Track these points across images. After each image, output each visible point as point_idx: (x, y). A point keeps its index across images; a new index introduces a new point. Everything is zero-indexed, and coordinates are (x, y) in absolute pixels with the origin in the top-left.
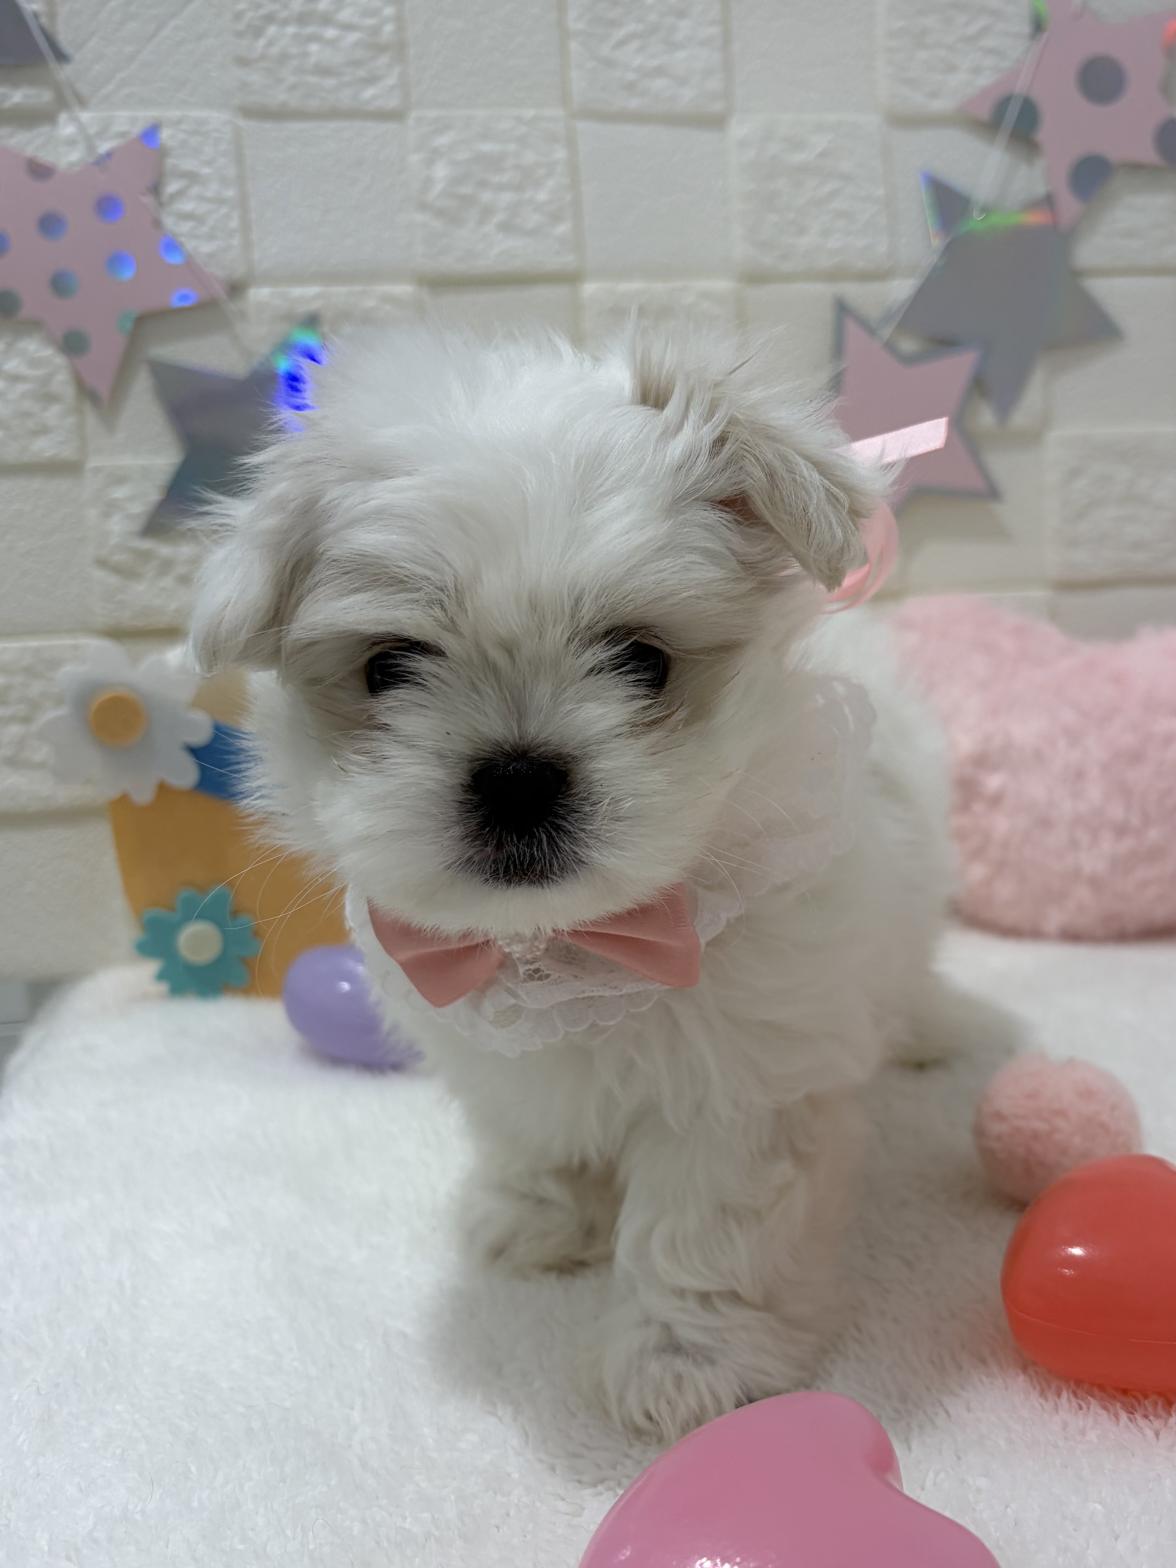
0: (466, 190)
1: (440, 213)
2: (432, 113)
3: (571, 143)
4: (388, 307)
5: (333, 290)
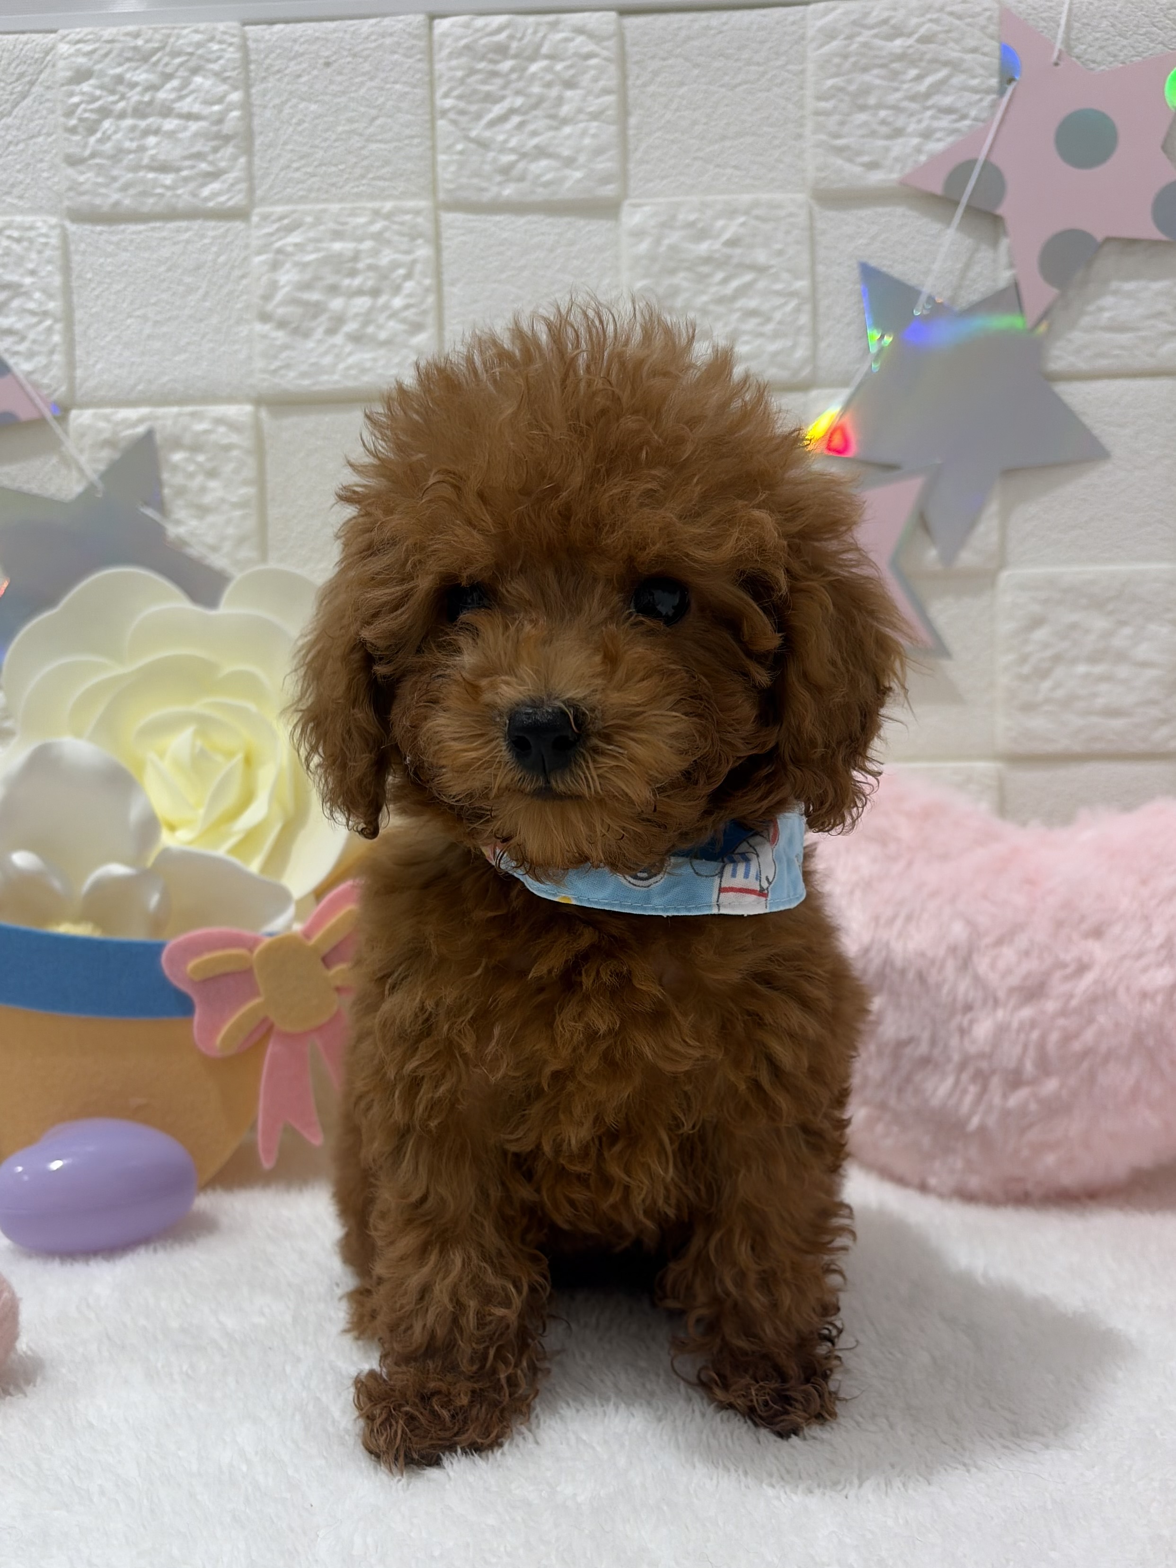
0: (314, 296)
1: (283, 324)
2: (279, 209)
3: (436, 239)
4: (222, 429)
5: (161, 411)
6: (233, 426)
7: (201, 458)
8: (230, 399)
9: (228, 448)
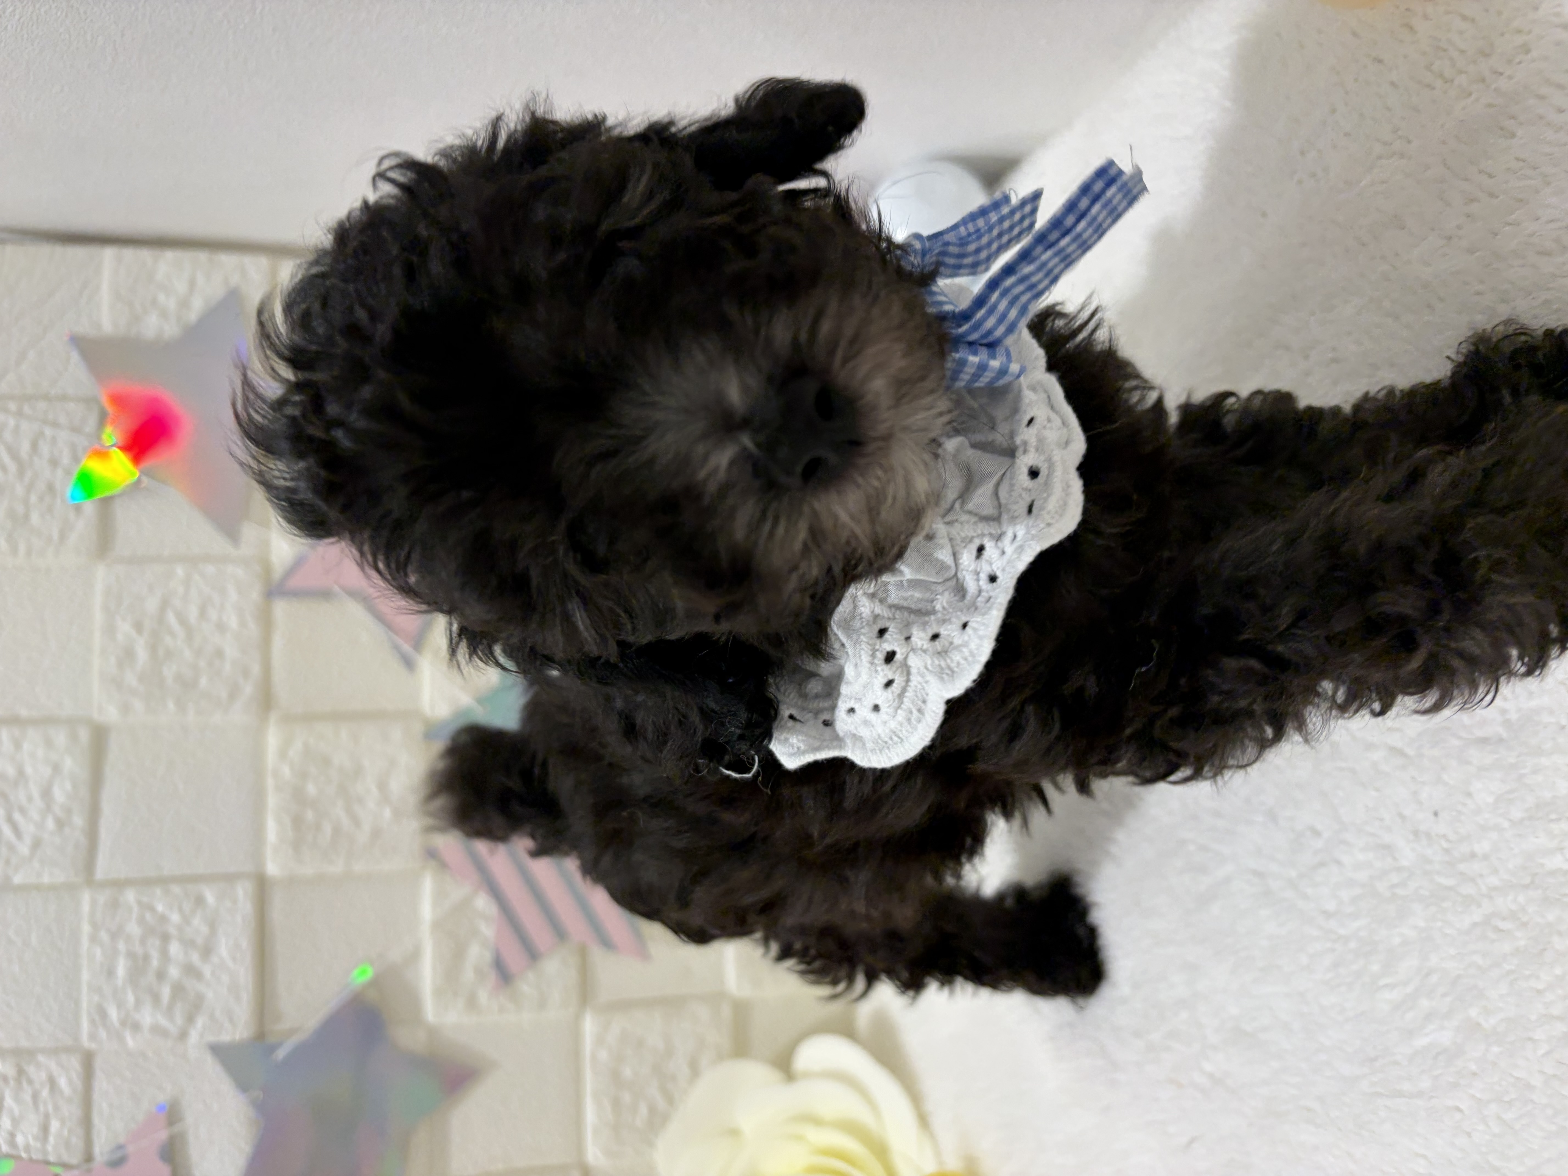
0: (166, 992)
1: (190, 1019)
2: (85, 1025)
3: (119, 884)
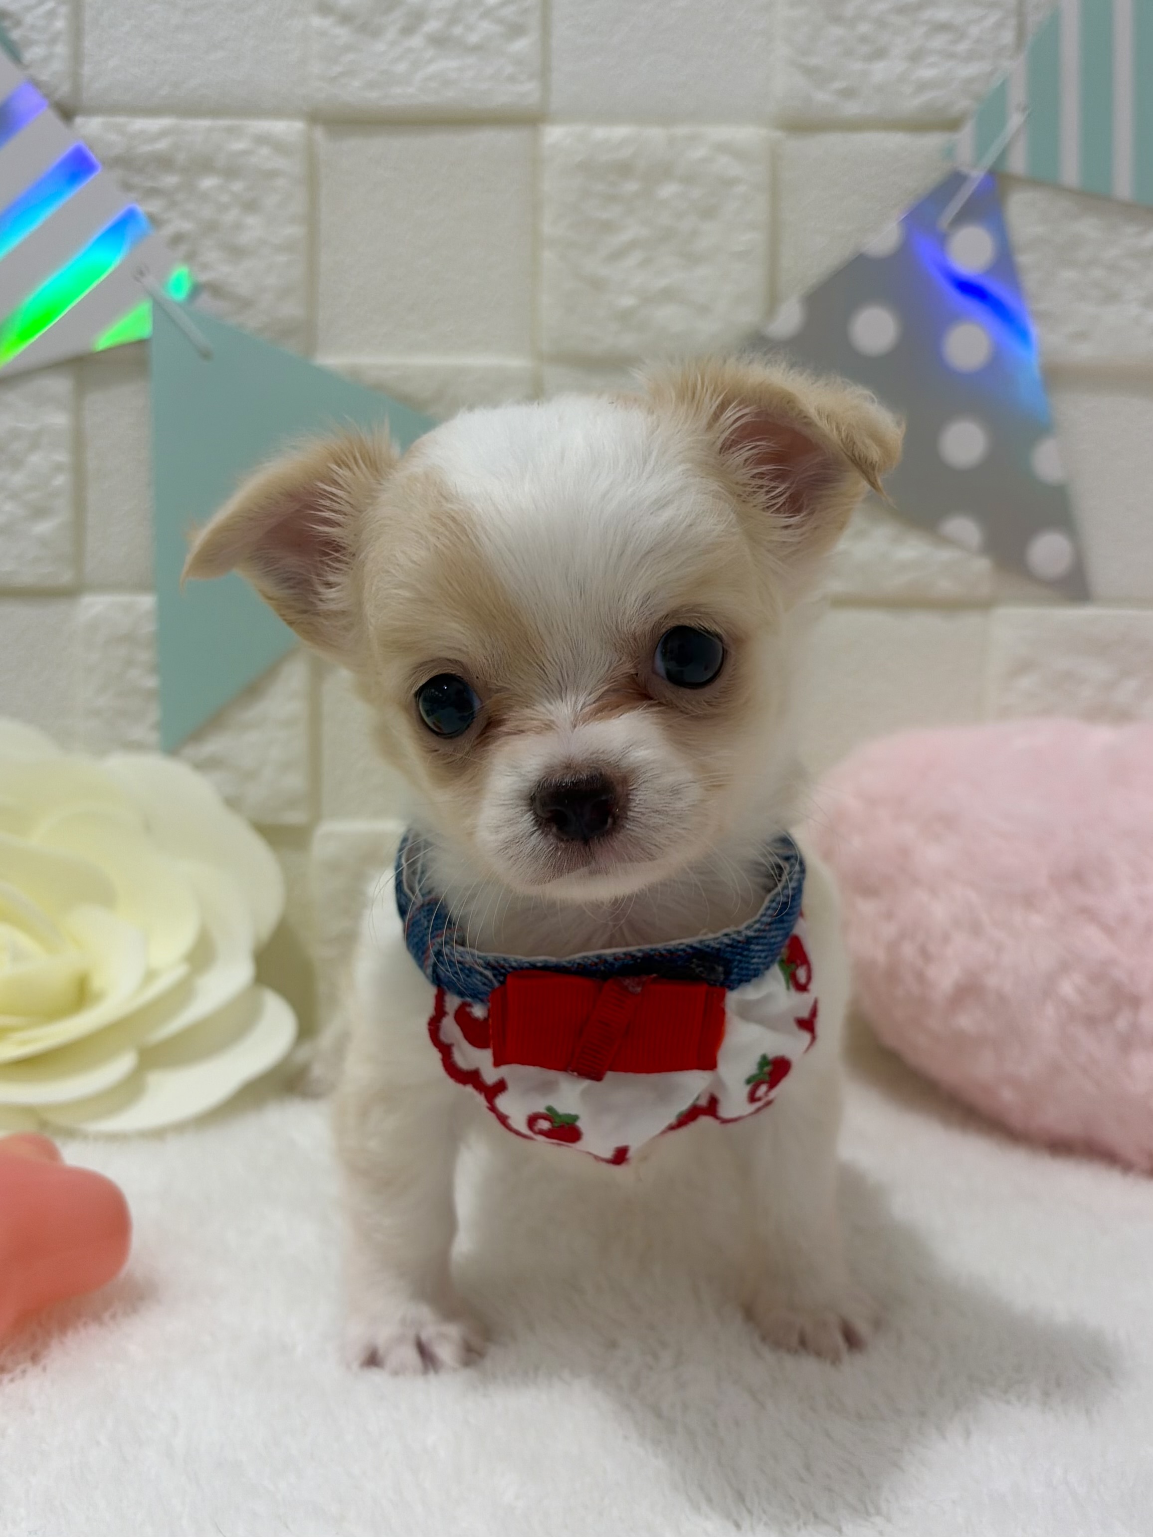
4: (265, 151)
5: (190, 123)
6: (279, 146)
7: (237, 186)
8: (277, 112)
9: (272, 174)
